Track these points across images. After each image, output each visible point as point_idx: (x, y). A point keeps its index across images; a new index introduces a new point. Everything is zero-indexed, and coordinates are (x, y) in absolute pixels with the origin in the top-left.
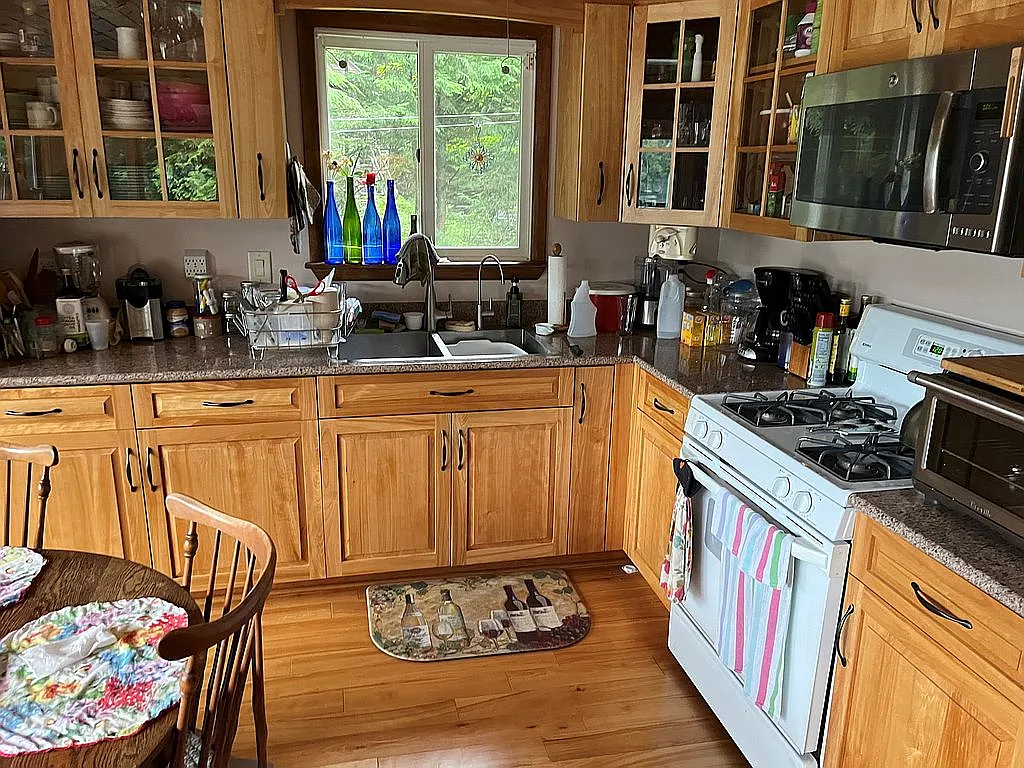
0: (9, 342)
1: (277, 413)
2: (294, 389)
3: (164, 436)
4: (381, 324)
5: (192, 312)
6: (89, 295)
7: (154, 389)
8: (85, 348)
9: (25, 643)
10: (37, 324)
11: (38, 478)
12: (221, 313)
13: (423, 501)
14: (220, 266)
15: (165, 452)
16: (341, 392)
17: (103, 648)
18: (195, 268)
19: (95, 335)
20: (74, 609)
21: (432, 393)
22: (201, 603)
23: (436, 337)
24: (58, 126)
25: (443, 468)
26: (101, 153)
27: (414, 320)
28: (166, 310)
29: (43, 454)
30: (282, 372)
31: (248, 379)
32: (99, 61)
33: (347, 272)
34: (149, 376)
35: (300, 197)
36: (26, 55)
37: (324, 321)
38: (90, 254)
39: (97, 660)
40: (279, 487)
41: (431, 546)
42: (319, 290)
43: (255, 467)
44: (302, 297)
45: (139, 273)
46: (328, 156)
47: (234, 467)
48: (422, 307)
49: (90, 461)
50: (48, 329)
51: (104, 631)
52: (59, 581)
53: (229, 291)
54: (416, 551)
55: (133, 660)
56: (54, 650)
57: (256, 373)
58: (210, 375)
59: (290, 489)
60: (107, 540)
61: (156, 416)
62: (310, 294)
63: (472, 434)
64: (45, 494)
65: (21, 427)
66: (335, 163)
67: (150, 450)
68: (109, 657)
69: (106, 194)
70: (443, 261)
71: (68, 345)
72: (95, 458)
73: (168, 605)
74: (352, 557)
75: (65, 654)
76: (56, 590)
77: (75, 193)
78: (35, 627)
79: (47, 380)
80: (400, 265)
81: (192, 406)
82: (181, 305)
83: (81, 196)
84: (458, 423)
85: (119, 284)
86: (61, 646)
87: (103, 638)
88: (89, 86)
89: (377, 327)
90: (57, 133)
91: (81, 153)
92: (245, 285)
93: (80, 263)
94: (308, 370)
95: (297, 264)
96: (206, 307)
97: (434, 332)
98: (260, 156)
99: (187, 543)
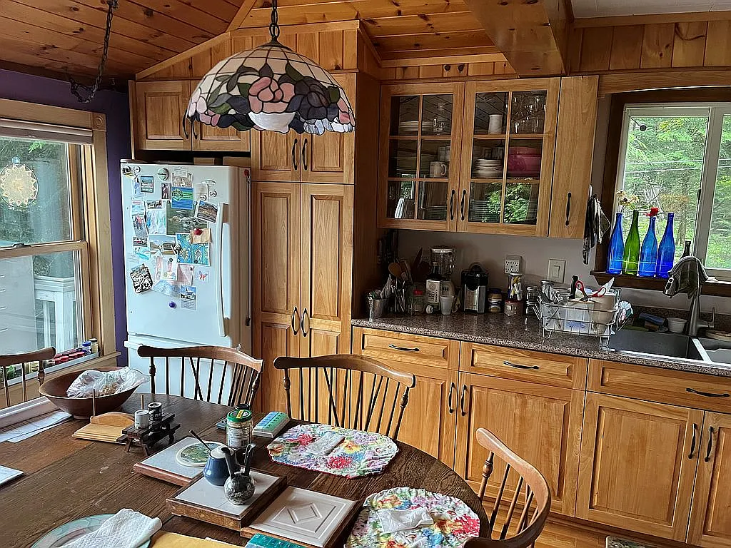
0: (398, 303)
1: (554, 379)
2: (570, 365)
3: (475, 379)
4: (646, 324)
5: (505, 297)
6: (445, 279)
7: (475, 346)
8: (437, 312)
9: (380, 504)
10: (415, 294)
11: (402, 393)
12: (524, 300)
13: (667, 480)
14: (529, 267)
15: (474, 391)
16: (607, 374)
17: (425, 526)
18: (511, 267)
19: (444, 305)
20: (411, 490)
21: (688, 390)
22: (489, 515)
23: (696, 342)
24: (446, 176)
25: (691, 457)
26: (468, 193)
27: (677, 325)
28: (489, 293)
29: (407, 378)
30: (563, 350)
31: (538, 351)
32: (476, 136)
33: (624, 280)
34: (473, 338)
35: (594, 224)
36: (436, 134)
37: (600, 317)
38: (450, 254)
39: (420, 533)
40: (548, 436)
41: (669, 520)
42: (601, 293)
43: (533, 416)
44: (586, 297)
45: (476, 268)
46: (620, 194)
47: (518, 412)
48: (686, 315)
49: (429, 385)
50: (419, 297)
51: (427, 513)
52: (404, 466)
53: (531, 285)
54: (655, 520)
55: (442, 542)
56: (396, 516)
57: (544, 348)
58: (512, 343)
59: (556, 438)
60: (430, 441)
61: (472, 365)
62: (593, 296)
63: (723, 433)
64: (404, 405)
65: (395, 356)
66: (626, 200)
67: (465, 387)
68: (427, 534)
69: (467, 218)
70: (712, 280)
71: (428, 309)
72: (433, 384)
73: (467, 508)
74: (597, 508)
75: (402, 522)
76: (402, 472)
77: (449, 217)
78: (387, 494)
79: (414, 330)
80: (671, 280)
81: (496, 363)
82: (498, 291)
83: (452, 218)
84: (711, 421)
85: (463, 274)
86: (400, 514)
87: (426, 519)
88: (468, 151)
89: (643, 326)
90: (445, 180)
91: (456, 192)
92: (544, 282)
93: (443, 259)
94: (584, 353)
95: (585, 271)
96: (515, 295)
97: (695, 337)
98: (570, 195)
99: (485, 466)
